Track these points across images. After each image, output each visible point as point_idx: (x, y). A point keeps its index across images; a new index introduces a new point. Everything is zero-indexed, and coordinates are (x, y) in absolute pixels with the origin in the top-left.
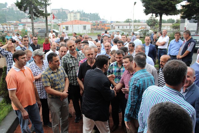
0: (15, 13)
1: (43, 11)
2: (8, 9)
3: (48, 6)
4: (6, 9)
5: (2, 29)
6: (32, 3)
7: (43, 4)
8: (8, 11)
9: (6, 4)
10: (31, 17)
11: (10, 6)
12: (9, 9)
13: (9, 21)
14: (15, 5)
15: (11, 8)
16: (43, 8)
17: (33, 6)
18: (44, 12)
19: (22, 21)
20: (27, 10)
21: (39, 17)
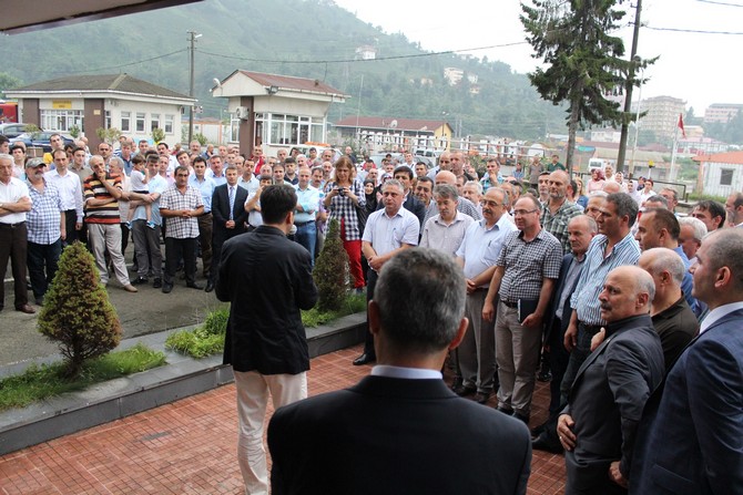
1: (618, 105)
3: (634, 87)
6: (577, 74)
7: (618, 80)
13: (552, 136)
16: (615, 94)
18: (621, 109)
19: (593, 139)
21: (599, 122)
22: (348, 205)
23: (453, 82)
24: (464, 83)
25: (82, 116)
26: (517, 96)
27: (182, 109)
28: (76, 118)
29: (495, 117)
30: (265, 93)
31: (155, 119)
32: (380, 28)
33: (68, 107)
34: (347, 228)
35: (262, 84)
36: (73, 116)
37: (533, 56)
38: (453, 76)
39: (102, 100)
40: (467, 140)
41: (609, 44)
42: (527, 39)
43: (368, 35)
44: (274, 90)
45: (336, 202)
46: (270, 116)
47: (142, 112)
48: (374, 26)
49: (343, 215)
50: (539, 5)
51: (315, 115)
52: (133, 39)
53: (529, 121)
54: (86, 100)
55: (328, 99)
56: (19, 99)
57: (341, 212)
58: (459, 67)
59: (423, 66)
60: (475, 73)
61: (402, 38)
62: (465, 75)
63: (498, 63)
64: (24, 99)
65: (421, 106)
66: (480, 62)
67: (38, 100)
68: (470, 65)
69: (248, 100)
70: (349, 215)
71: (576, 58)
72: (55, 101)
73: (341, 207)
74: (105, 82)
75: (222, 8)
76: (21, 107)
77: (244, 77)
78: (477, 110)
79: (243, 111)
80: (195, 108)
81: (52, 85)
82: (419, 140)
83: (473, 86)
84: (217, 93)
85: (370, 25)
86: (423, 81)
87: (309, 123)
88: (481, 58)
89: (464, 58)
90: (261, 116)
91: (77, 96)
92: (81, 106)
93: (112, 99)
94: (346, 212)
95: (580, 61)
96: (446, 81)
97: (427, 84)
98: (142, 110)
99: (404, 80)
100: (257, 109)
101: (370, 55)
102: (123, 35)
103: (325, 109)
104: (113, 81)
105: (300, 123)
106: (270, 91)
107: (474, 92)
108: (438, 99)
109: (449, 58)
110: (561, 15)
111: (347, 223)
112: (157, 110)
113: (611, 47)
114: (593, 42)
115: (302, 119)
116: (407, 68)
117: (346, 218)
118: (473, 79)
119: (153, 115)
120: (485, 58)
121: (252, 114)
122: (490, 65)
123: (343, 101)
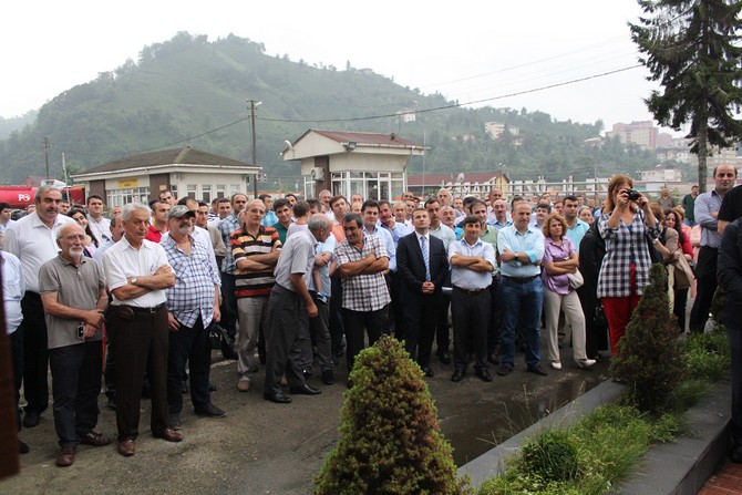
0: (622, 153)
2: (603, 139)
4: (596, 142)
5: (593, 190)
6: (707, 92)
8: (603, 148)
9: (599, 124)
10: (696, 146)
11: (611, 129)
12: (607, 138)
14: (647, 107)
15: (611, 136)
17: (709, 105)
20: (684, 122)
21: (728, 145)
22: (639, 241)
23: (495, 135)
24: (506, 136)
25: (148, 193)
26: (560, 144)
27: (246, 177)
28: (142, 196)
29: (541, 167)
30: (343, 150)
31: (221, 191)
32: (417, 90)
33: (133, 185)
34: (639, 277)
35: (339, 141)
36: (139, 194)
37: (649, 79)
38: (495, 130)
39: (168, 175)
40: (571, 181)
41: (736, 56)
42: (641, 60)
43: (407, 98)
44: (352, 146)
45: (621, 237)
46: (348, 174)
47: (208, 183)
48: (412, 89)
49: (632, 257)
50: (648, 23)
51: (394, 170)
52: (182, 122)
53: (576, 167)
54: (151, 176)
55: (407, 153)
56: (85, 182)
57: (628, 253)
58: (500, 121)
59: (463, 123)
60: (515, 125)
61: (440, 97)
62: (506, 127)
63: (537, 113)
64: (91, 181)
65: (465, 163)
66: (519, 114)
67: (104, 181)
68: (509, 117)
69: (323, 160)
70: (641, 257)
71: (704, 74)
72: (121, 180)
73: (628, 246)
74: (170, 157)
75: (264, 85)
76: (88, 189)
77: (318, 136)
78: (523, 161)
79: (318, 173)
80: (259, 176)
81: (116, 165)
82: (514, 187)
83: (516, 138)
84: (288, 156)
85: (408, 88)
86: (466, 138)
87: (389, 179)
88: (520, 110)
89: (503, 112)
90: (338, 176)
91: (143, 173)
92: (146, 183)
93: (177, 173)
94: (636, 253)
95: (707, 77)
96: (488, 136)
97: (469, 141)
98: (207, 181)
99: (447, 139)
100: (334, 167)
101: (410, 118)
102: (173, 119)
103: (404, 163)
104: (177, 155)
105: (379, 179)
106: (347, 148)
107: (517, 143)
108: (482, 154)
109: (489, 114)
110: (676, 30)
111: (639, 269)
112: (222, 181)
113: (739, 59)
114: (716, 56)
115: (382, 176)
116: (448, 126)
117: (637, 261)
118: (514, 131)
119: (218, 187)
120: (524, 110)
121: (328, 174)
122: (529, 116)
123: (423, 153)
